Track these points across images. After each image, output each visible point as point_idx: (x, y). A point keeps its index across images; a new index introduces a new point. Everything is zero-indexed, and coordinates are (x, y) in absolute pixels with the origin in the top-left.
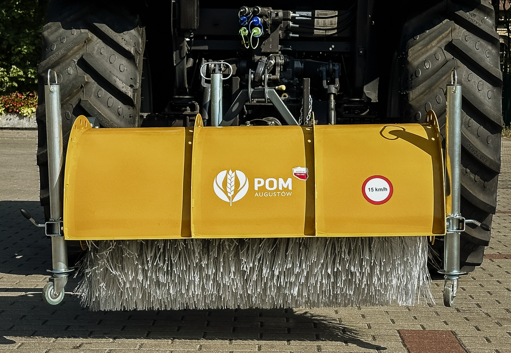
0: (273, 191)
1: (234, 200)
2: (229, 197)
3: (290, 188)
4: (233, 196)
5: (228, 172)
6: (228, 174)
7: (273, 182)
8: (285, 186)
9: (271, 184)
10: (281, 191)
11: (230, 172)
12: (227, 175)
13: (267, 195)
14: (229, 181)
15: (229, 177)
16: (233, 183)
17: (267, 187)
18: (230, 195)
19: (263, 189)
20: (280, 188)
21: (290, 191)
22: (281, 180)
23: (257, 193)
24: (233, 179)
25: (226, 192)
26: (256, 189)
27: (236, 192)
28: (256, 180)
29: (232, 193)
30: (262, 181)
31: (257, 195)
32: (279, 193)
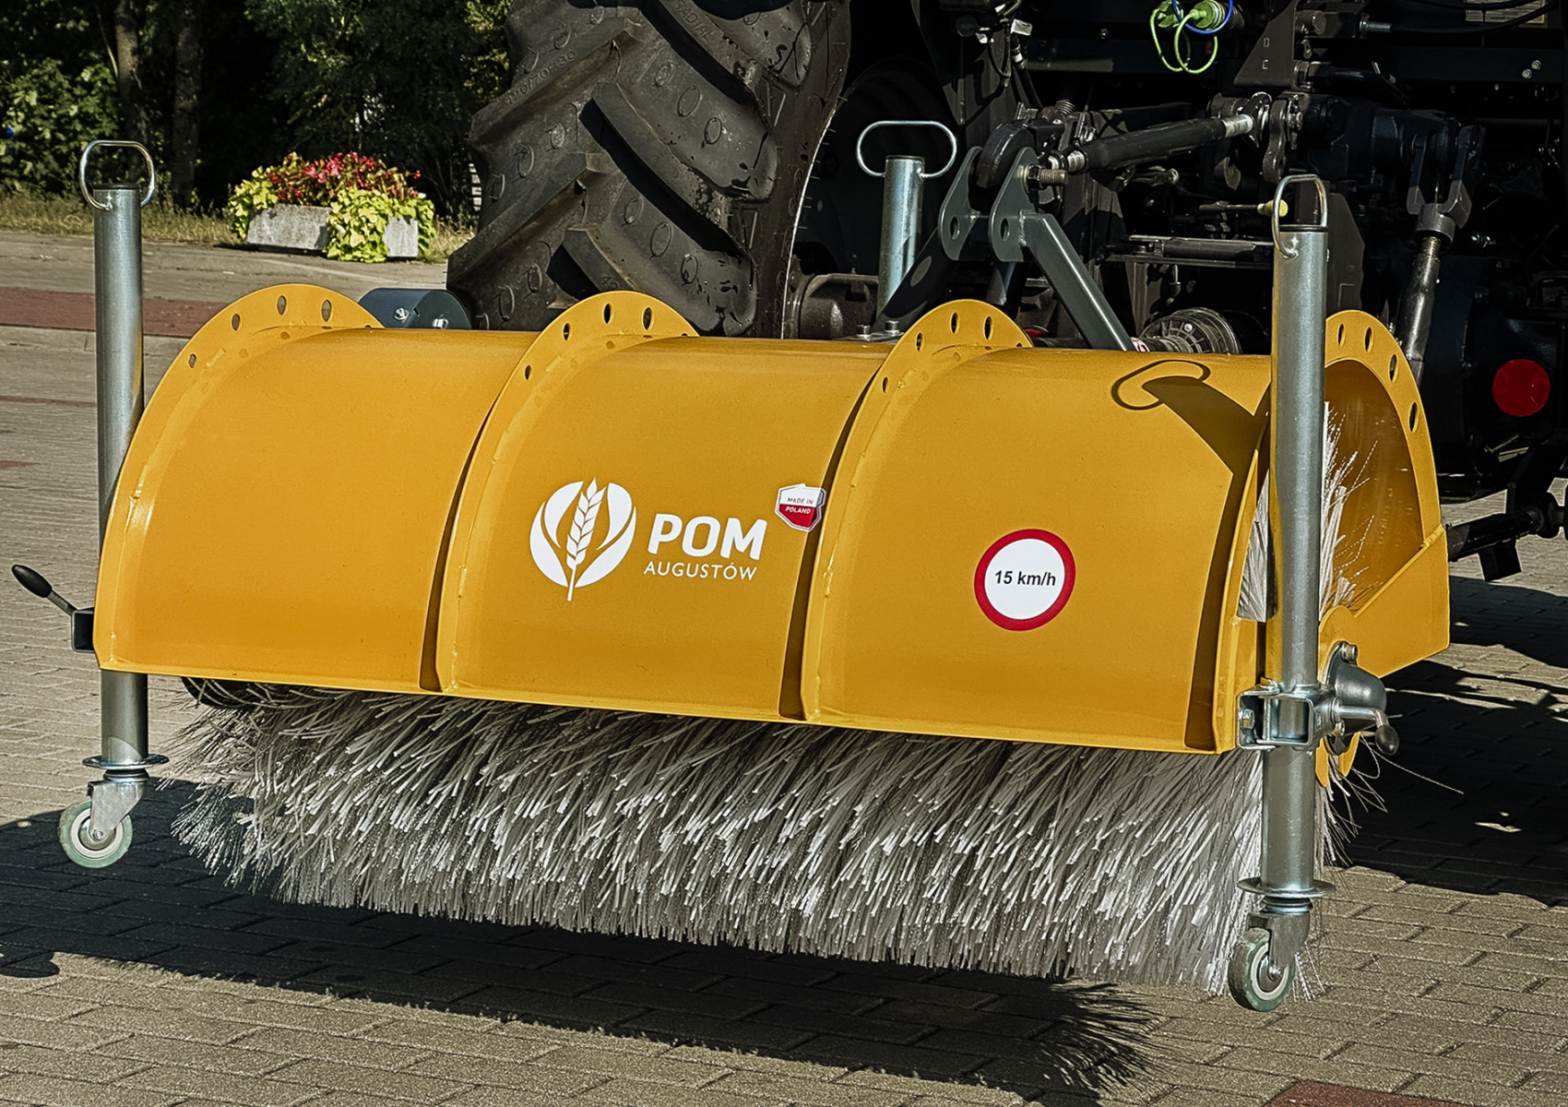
0: (701, 560)
1: (580, 583)
2: (567, 571)
3: (755, 554)
4: (582, 569)
5: (584, 490)
6: (582, 495)
7: (708, 527)
8: (741, 547)
9: (701, 537)
10: (725, 562)
11: (593, 486)
12: (578, 497)
13: (682, 571)
14: (579, 518)
15: (583, 503)
16: (590, 526)
17: (687, 547)
18: (572, 564)
19: (672, 551)
20: (726, 553)
21: (752, 563)
22: (734, 525)
23: (651, 564)
24: (594, 512)
25: (562, 554)
26: (653, 549)
27: (593, 553)
28: (660, 519)
29: (581, 558)
30: (677, 522)
31: (652, 569)
32: (716, 567)
